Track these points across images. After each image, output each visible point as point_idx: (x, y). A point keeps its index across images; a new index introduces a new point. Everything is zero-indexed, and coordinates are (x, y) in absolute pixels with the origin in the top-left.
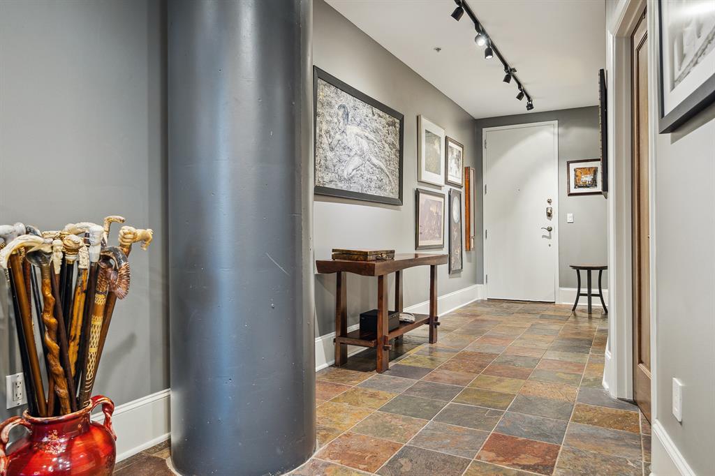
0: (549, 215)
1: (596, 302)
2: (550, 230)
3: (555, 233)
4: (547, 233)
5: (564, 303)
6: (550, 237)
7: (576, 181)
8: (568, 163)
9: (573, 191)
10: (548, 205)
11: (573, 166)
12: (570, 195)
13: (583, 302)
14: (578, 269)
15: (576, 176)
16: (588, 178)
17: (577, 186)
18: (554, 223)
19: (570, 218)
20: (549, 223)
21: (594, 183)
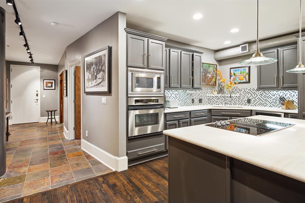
0: (37, 95)
1: (53, 120)
2: (37, 100)
3: (39, 101)
4: (36, 101)
5: (42, 122)
6: (37, 102)
7: (46, 86)
8: (44, 80)
9: (45, 88)
10: (37, 92)
11: (45, 81)
12: (44, 89)
13: (50, 121)
14: (48, 111)
15: (46, 84)
16: (50, 85)
17: (46, 87)
18: (39, 98)
19: (44, 96)
20: (37, 98)
21: (52, 86)
